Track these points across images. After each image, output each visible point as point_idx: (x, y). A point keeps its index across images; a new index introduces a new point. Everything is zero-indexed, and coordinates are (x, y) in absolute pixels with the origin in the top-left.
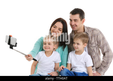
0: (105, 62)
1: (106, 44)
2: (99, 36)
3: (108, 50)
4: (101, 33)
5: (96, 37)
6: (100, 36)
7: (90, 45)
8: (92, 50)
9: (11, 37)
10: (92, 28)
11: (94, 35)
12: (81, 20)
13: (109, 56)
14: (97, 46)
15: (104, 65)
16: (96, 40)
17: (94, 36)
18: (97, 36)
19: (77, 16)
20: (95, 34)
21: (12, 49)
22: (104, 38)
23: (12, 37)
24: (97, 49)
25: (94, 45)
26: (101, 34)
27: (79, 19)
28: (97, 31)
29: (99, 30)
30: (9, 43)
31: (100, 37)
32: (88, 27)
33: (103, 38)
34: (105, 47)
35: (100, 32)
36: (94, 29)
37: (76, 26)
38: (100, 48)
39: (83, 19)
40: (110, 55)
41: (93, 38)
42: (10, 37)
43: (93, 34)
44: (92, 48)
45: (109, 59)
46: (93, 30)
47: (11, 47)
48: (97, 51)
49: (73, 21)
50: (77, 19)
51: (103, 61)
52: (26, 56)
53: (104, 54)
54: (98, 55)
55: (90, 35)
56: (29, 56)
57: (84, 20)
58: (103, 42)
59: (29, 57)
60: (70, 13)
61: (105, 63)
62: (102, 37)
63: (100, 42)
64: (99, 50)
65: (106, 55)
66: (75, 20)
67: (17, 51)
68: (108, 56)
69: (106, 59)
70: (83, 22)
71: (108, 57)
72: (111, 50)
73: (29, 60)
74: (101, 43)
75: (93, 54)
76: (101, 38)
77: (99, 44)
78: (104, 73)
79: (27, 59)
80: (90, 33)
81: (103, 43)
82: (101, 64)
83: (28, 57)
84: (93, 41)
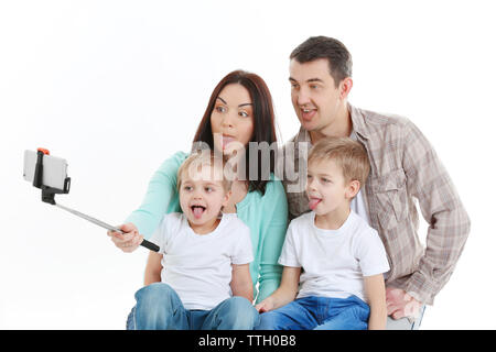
0: (438, 253)
1: (442, 181)
2: (410, 150)
3: (450, 205)
4: (418, 137)
5: (399, 152)
6: (414, 150)
7: (375, 184)
8: (384, 204)
9: (45, 156)
10: (384, 117)
11: (390, 142)
12: (337, 85)
13: (454, 227)
14: (403, 189)
15: (433, 266)
16: (400, 165)
17: (393, 149)
18: (405, 149)
20: (393, 138)
21: (53, 203)
22: (430, 157)
23: (47, 153)
24: (402, 200)
25: (391, 184)
26: (417, 141)
28: (402, 126)
30: (38, 182)
31: (416, 154)
32: (367, 112)
33: (427, 153)
34: (436, 193)
35: (418, 134)
37: (317, 109)
38: (416, 195)
39: (343, 78)
40: (456, 224)
41: (386, 157)
42: (41, 154)
43: (387, 140)
44: (382, 197)
45: (452, 242)
46: (387, 123)
47: (49, 196)
48: (403, 208)
50: (320, 77)
51: (428, 249)
52: (112, 232)
53: (433, 221)
54: (408, 224)
55: (374, 146)
56: (124, 231)
57: (347, 80)
58: (426, 171)
59: (127, 237)
60: (292, 57)
61: (435, 256)
62: (424, 153)
63: (417, 173)
64: (411, 202)
65: (442, 223)
67: (75, 213)
68: (447, 228)
69: (442, 240)
70: (346, 89)
71: (450, 232)
72: (461, 205)
73: (126, 246)
74: (421, 175)
76: (421, 156)
77: (411, 180)
78: (433, 296)
79: (118, 245)
80: (375, 134)
81: (428, 177)
82: (422, 261)
83: (121, 235)
84: (387, 169)
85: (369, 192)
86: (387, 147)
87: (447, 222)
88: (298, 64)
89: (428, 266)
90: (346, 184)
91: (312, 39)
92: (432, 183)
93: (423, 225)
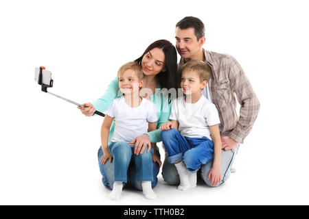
1: (247, 84)
2: (232, 69)
5: (227, 70)
7: (215, 86)
8: (220, 95)
10: (220, 54)
12: (198, 40)
13: (253, 106)
14: (229, 88)
15: (243, 125)
16: (227, 77)
17: (224, 69)
18: (230, 69)
19: (190, 32)
20: (224, 64)
21: (46, 92)
22: (241, 73)
23: (44, 69)
24: (229, 93)
25: (223, 86)
27: (195, 38)
28: (228, 58)
29: (232, 57)
30: (40, 82)
31: (234, 70)
32: (212, 52)
34: (244, 90)
36: (222, 55)
37: (189, 50)
38: (235, 91)
39: (201, 37)
40: (254, 104)
41: (221, 73)
42: (41, 69)
43: (221, 65)
44: (219, 92)
45: (252, 113)
46: (221, 57)
47: (44, 89)
48: (229, 97)
49: (182, 41)
50: (190, 37)
51: (240, 117)
53: (243, 104)
54: (231, 105)
55: (215, 68)
56: (86, 106)
57: (202, 39)
58: (240, 80)
59: (87, 109)
61: (244, 120)
62: (239, 71)
64: (232, 95)
65: (247, 104)
66: (186, 40)
68: (249, 107)
69: (247, 112)
70: (202, 42)
71: (251, 108)
72: (255, 96)
73: (87, 114)
74: (237, 82)
75: (222, 102)
76: (237, 72)
77: (232, 84)
78: (243, 139)
80: (216, 63)
81: (240, 82)
82: (238, 123)
83: (84, 108)
84: (221, 79)
85: (212, 89)
86: (222, 68)
87: (250, 104)
88: (180, 30)
89: (241, 125)
90: (201, 82)
91: (186, 18)
92: (242, 85)
93: (238, 106)
